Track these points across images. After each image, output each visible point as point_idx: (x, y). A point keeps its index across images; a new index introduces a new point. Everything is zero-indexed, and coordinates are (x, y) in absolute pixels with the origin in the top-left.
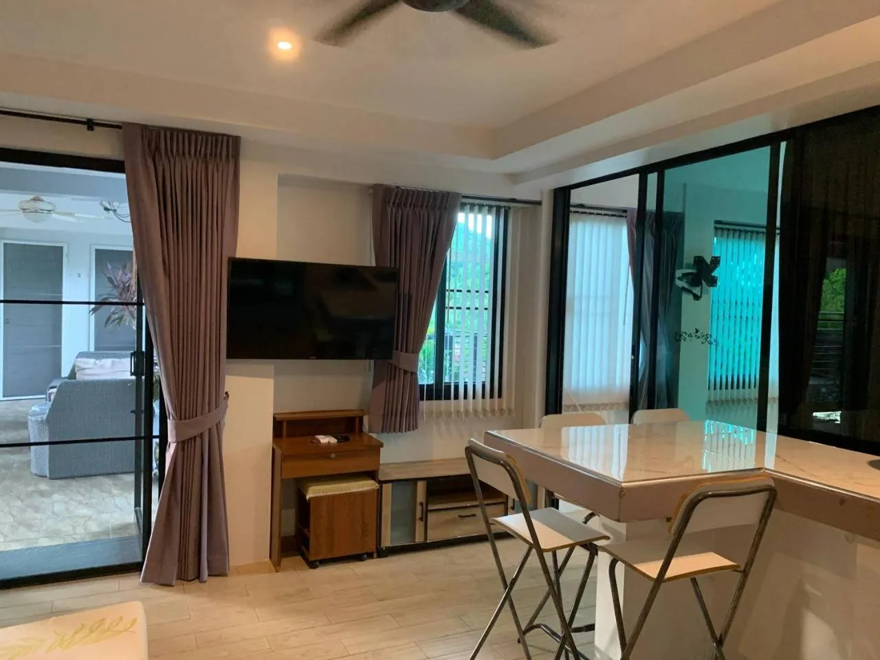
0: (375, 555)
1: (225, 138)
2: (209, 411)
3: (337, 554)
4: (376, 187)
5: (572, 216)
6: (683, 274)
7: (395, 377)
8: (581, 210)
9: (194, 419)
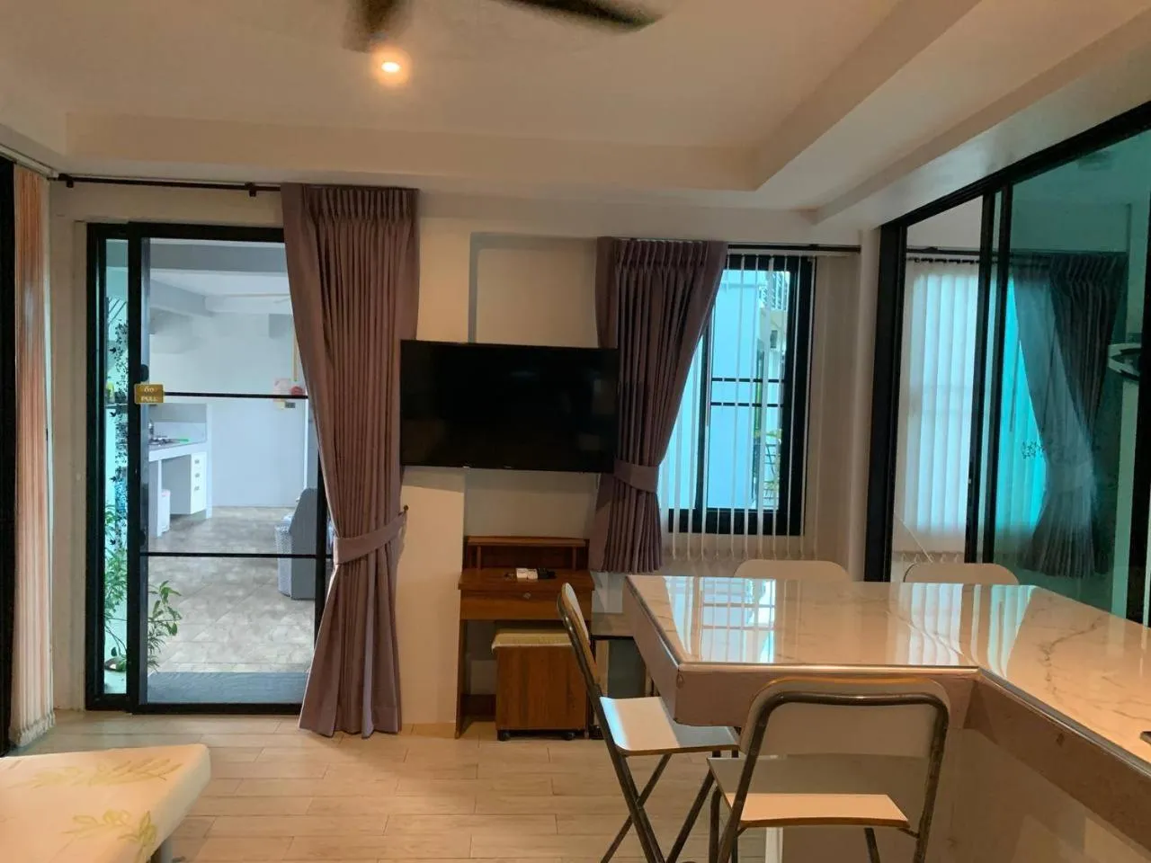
0: (587, 734)
1: (397, 192)
2: (377, 528)
3: (530, 727)
4: (602, 242)
5: (910, 267)
6: (1122, 351)
7: (624, 498)
8: (934, 256)
9: (360, 537)
